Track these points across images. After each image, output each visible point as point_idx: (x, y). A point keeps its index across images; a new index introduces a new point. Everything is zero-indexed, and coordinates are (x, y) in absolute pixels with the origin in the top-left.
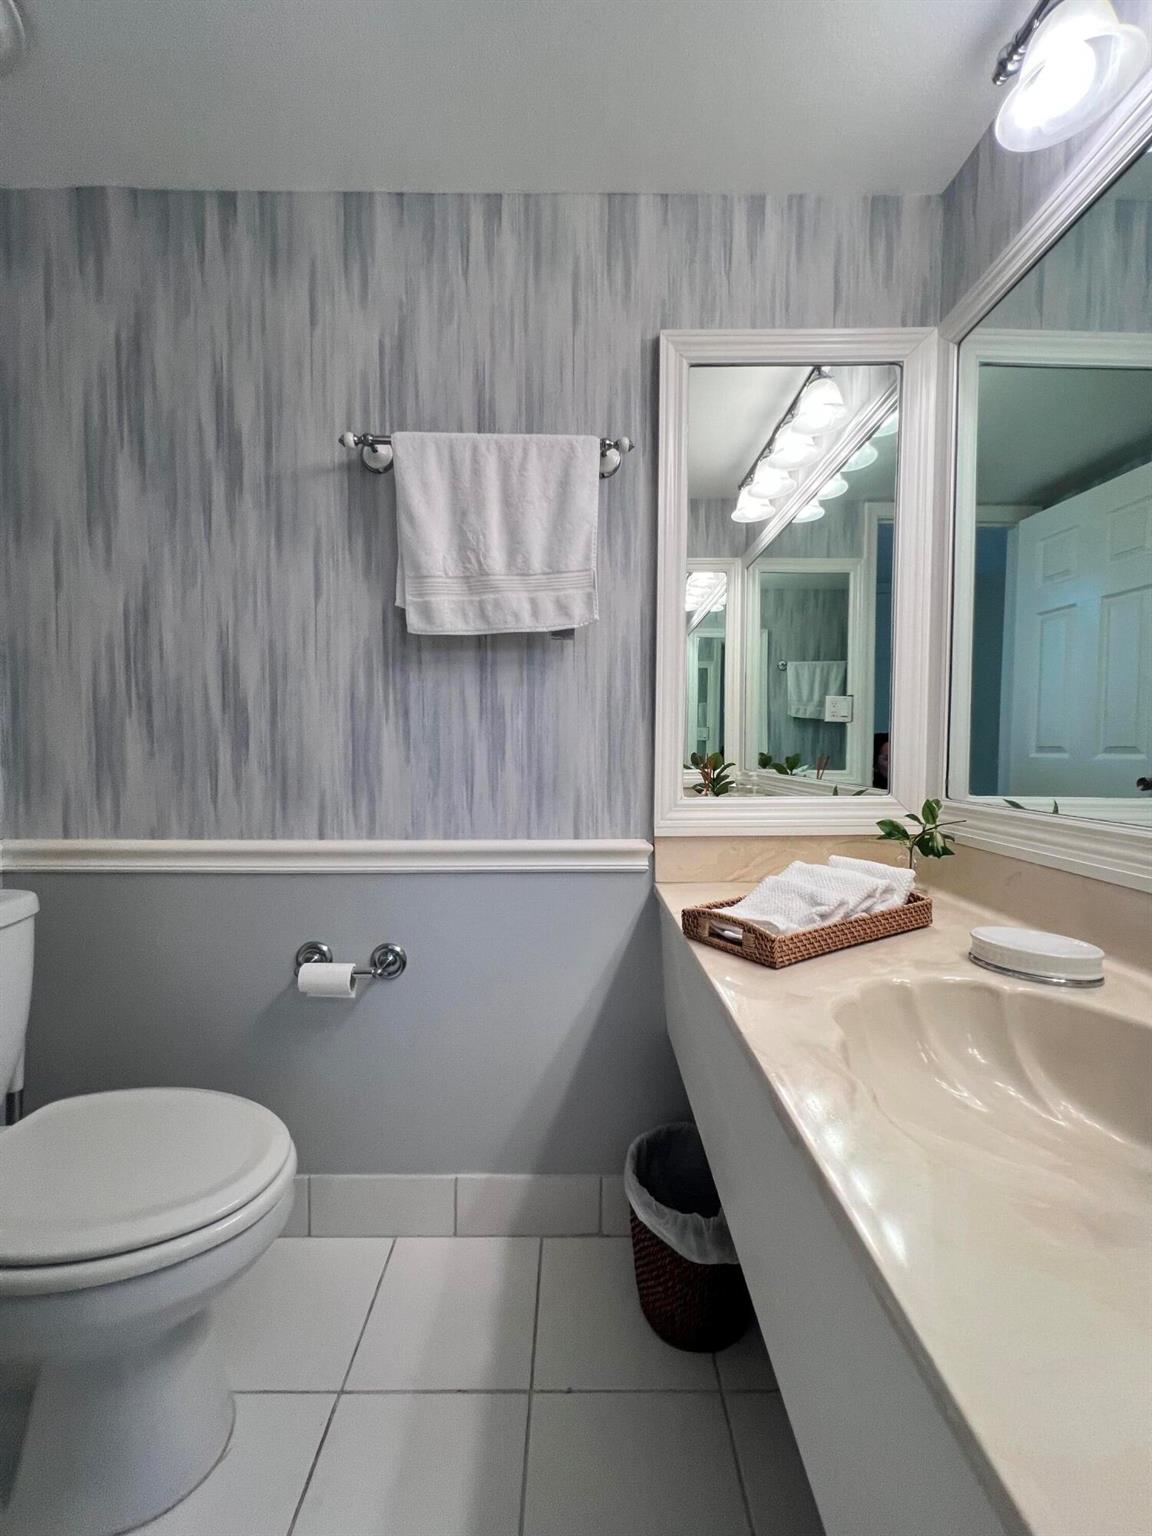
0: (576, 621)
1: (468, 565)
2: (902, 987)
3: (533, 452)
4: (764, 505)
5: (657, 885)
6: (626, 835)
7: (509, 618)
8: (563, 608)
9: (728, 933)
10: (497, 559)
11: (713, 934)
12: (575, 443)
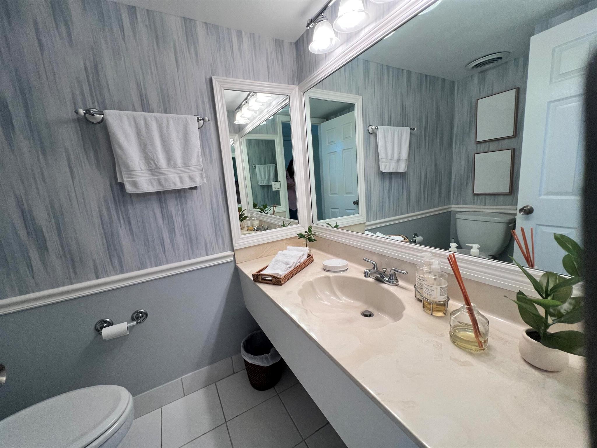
0: (198, 182)
1: (150, 165)
2: (311, 281)
3: (171, 122)
4: (246, 120)
5: (237, 265)
6: (224, 251)
7: (172, 185)
8: (192, 179)
9: (267, 278)
10: (162, 162)
11: (263, 279)
12: (187, 118)
